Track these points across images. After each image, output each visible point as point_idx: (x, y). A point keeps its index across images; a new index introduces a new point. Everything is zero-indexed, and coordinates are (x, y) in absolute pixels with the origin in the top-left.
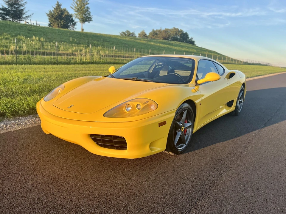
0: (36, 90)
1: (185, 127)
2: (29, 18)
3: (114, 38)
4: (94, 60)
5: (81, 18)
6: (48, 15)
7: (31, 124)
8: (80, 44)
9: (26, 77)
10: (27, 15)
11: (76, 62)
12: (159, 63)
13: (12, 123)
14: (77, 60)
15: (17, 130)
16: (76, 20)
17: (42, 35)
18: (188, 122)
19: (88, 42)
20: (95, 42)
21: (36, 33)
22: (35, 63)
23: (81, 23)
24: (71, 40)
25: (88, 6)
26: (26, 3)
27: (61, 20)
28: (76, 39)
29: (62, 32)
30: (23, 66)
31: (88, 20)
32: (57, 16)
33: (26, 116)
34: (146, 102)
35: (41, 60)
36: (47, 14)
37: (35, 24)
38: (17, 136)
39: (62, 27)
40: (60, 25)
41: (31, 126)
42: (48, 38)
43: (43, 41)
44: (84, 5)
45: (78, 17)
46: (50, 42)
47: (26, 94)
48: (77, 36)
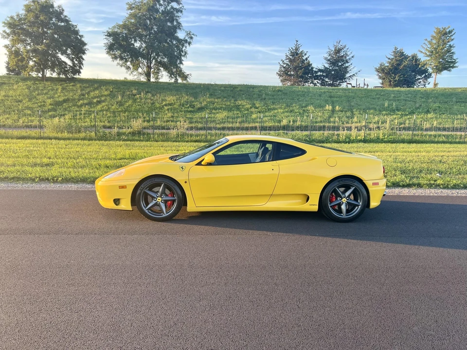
1: (163, 199)
2: (355, 78)
5: (435, 66)
8: (398, 110)
10: (351, 74)
11: (338, 139)
14: (340, 137)
23: (435, 73)
24: (386, 105)
25: (451, 43)
26: (353, 57)
27: (395, 75)
28: (394, 104)
31: (448, 67)
32: (390, 69)
36: (376, 69)
37: (362, 85)
40: (393, 82)
42: (350, 106)
44: (445, 44)
46: (347, 111)
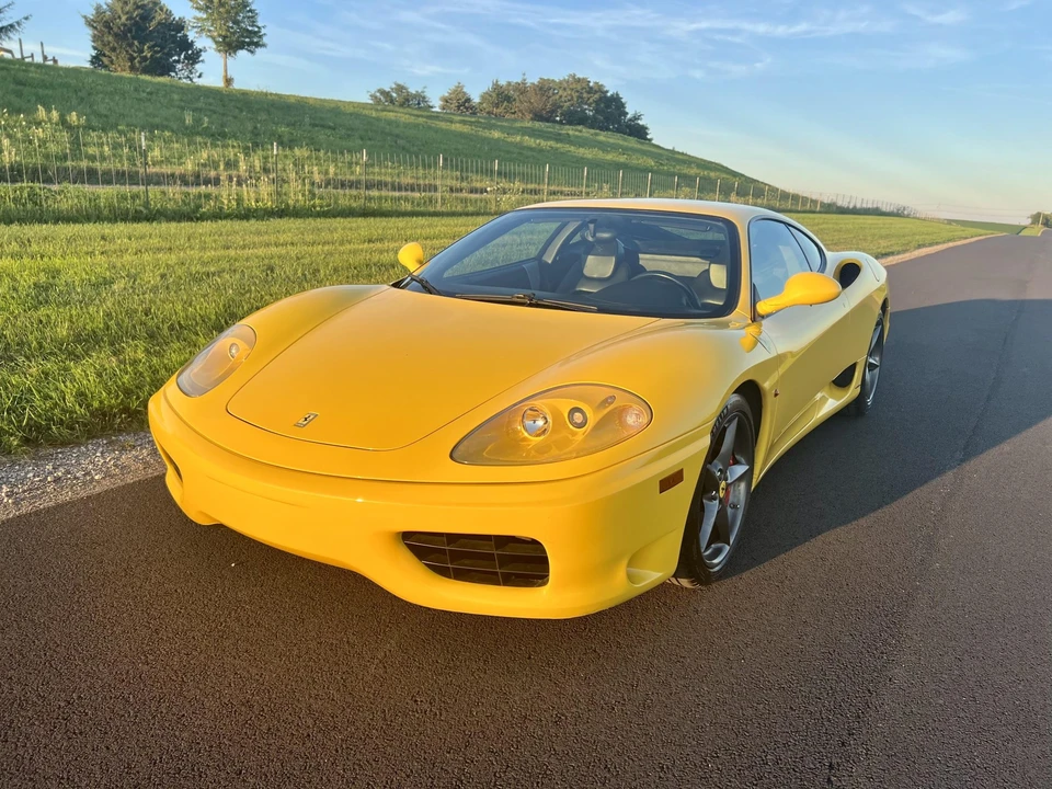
0: (95, 332)
1: (729, 481)
3: (351, 114)
4: (291, 202)
5: (220, 35)
6: (90, 23)
7: (108, 475)
8: (224, 136)
9: (43, 278)
10: (6, 24)
11: (221, 209)
12: (599, 235)
13: (31, 475)
14: (223, 203)
15: (59, 507)
16: (201, 42)
17: (74, 102)
18: (736, 462)
19: (256, 128)
20: (283, 129)
21: (50, 92)
22: (60, 218)
23: (223, 54)
24: (189, 120)
27: (142, 43)
28: (206, 119)
29: (148, 90)
30: (15, 227)
31: (249, 44)
32: (125, 25)
33: (79, 445)
34: (606, 399)
35: (85, 204)
36: (85, 17)
38: (66, 530)
39: (146, 71)
40: (140, 62)
41: (107, 484)
42: (99, 115)
43: (78, 127)
45: (209, 31)
46: (104, 130)
47: (60, 350)
48: (210, 104)
